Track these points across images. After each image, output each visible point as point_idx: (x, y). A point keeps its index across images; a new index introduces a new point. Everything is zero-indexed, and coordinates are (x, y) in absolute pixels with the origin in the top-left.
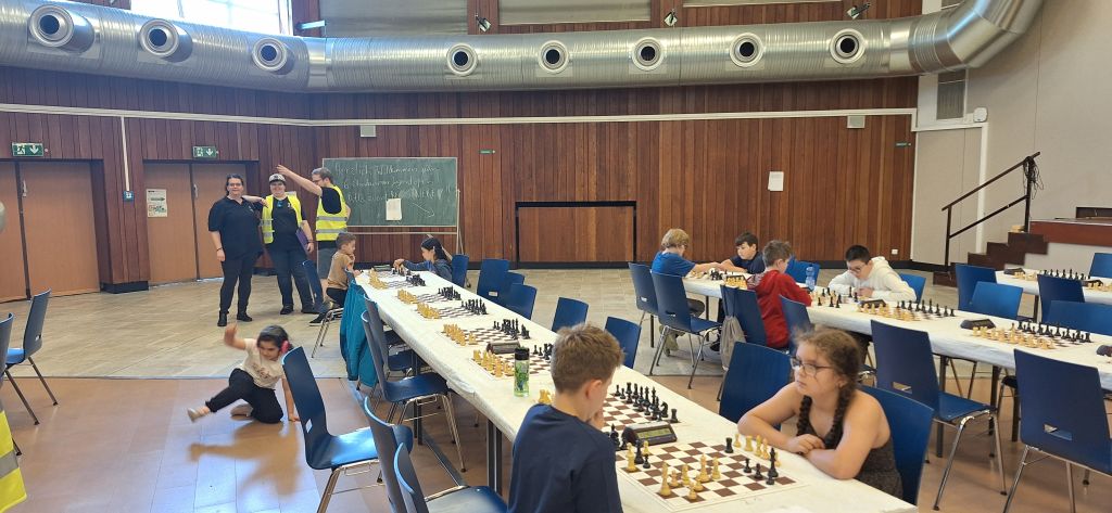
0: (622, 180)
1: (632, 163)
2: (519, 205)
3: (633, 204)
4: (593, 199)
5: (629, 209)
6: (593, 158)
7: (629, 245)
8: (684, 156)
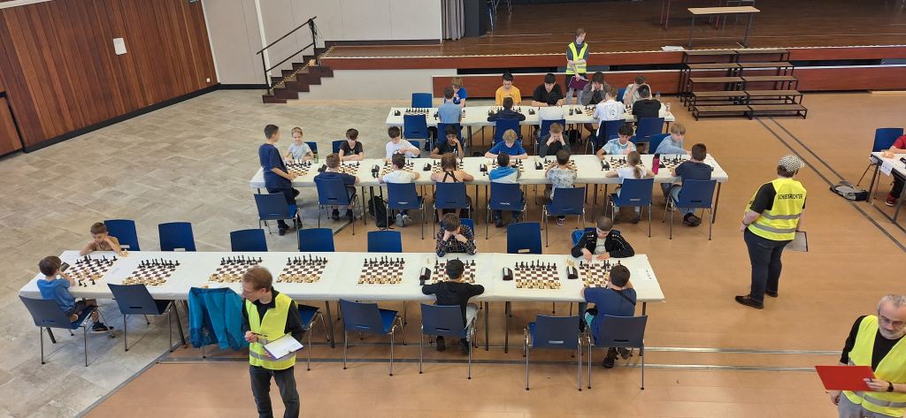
3: (3, 94)
7: (13, 134)
8: (37, 39)
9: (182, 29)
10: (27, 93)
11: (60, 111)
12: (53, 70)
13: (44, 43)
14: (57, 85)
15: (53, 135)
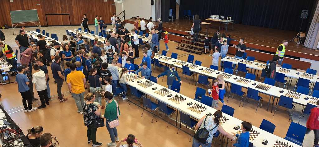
0: (66, 10)
1: (67, 7)
2: (46, 15)
3: (69, 14)
4: (61, 13)
5: (68, 15)
6: (60, 6)
7: (69, 22)
8: (77, 6)
9: (109, 9)
10: (73, 14)
11: (79, 20)
12: (79, 12)
13: (78, 7)
14: (79, 14)
15: (76, 24)
